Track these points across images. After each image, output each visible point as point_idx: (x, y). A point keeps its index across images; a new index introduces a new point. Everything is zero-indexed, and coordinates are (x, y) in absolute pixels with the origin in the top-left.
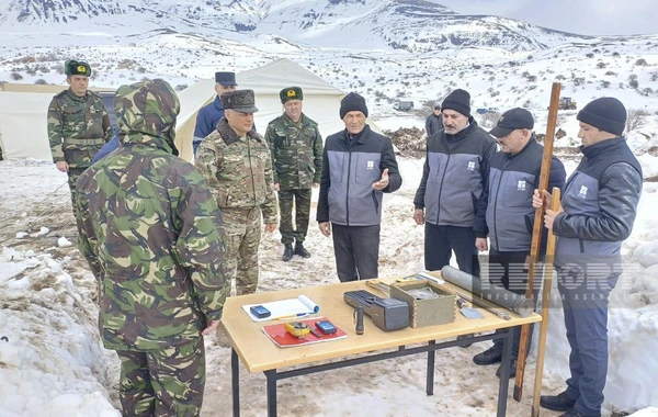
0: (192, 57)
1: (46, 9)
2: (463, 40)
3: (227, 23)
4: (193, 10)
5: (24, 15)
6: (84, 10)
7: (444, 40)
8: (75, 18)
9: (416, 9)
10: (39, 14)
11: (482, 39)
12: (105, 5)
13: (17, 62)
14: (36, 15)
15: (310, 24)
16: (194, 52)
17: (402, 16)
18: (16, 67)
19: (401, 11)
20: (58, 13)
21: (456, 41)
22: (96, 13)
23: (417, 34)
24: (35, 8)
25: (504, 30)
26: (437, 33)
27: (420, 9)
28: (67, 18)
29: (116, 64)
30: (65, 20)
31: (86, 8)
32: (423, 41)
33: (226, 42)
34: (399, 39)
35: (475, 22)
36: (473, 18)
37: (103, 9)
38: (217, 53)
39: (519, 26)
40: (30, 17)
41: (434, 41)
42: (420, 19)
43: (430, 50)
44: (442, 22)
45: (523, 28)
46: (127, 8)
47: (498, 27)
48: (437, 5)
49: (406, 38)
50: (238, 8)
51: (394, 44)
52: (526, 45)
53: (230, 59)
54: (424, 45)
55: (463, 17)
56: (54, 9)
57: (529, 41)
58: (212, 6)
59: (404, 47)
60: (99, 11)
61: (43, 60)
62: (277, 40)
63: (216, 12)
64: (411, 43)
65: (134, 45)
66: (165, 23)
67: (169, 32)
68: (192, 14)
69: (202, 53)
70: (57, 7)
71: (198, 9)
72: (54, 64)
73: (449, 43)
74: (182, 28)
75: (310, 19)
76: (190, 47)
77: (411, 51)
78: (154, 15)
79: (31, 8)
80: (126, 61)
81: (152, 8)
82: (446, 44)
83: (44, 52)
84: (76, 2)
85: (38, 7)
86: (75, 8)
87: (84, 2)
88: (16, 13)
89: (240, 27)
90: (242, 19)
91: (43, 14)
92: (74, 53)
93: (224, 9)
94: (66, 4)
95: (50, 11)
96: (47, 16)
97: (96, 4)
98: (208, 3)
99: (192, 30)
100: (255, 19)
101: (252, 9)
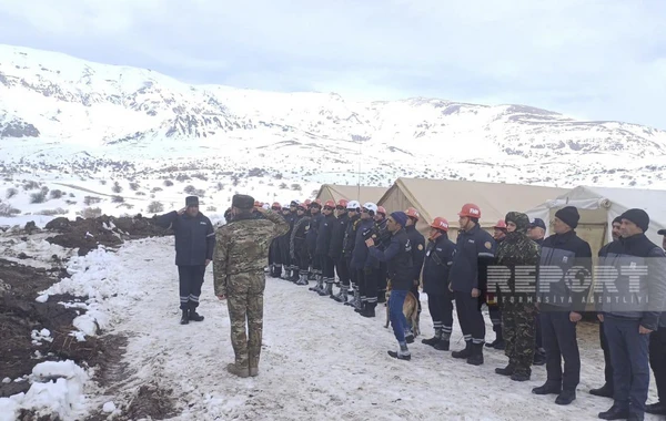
0: (314, 165)
1: (190, 126)
2: (583, 146)
3: (345, 134)
4: (314, 124)
5: (171, 131)
6: (221, 126)
7: (562, 145)
8: (213, 133)
9: (530, 117)
10: (184, 131)
11: (603, 145)
12: (239, 122)
13: (163, 171)
14: (181, 131)
15: (422, 134)
16: (316, 160)
17: (516, 124)
18: (162, 175)
19: (515, 119)
20: (200, 129)
21: (575, 147)
22: (231, 129)
23: (532, 140)
24: (181, 126)
25: (628, 135)
26: (555, 139)
27: (535, 117)
28: (207, 133)
29: (247, 172)
30: (205, 135)
31: (223, 124)
32: (539, 147)
33: (344, 151)
34: (514, 146)
35: (597, 127)
36: (593, 124)
37: (238, 126)
38: (337, 161)
39: (645, 131)
40: (177, 133)
41: (551, 146)
42: (535, 126)
43: (546, 156)
44: (559, 128)
45: (649, 133)
46: (257, 124)
47: (622, 132)
48: (552, 113)
49: (521, 145)
50: (355, 121)
51: (508, 151)
52: (654, 149)
53: (348, 166)
54: (540, 151)
55: (582, 123)
56: (196, 126)
57: (657, 146)
58: (331, 121)
59: (518, 153)
60: (234, 126)
61: (185, 169)
62: (392, 149)
63: (335, 125)
64: (525, 149)
65: (263, 155)
66: (290, 136)
67: (293, 143)
68: (313, 127)
69: (323, 161)
70: (199, 124)
71: (320, 123)
72: (194, 172)
73: (567, 148)
74: (305, 140)
75: (423, 129)
76: (313, 156)
77: (526, 157)
78: (281, 129)
79: (178, 126)
80: (256, 169)
82: (564, 150)
83: (186, 162)
84: (216, 119)
85: (184, 124)
86: (214, 124)
87: (222, 119)
88: (166, 130)
89: (357, 138)
90: (359, 131)
91: (187, 130)
92: (211, 163)
93: (343, 123)
94: (207, 121)
95: (193, 127)
96: (190, 132)
97: (232, 120)
98: (328, 118)
99: (313, 141)
100: (370, 131)
101: (368, 122)
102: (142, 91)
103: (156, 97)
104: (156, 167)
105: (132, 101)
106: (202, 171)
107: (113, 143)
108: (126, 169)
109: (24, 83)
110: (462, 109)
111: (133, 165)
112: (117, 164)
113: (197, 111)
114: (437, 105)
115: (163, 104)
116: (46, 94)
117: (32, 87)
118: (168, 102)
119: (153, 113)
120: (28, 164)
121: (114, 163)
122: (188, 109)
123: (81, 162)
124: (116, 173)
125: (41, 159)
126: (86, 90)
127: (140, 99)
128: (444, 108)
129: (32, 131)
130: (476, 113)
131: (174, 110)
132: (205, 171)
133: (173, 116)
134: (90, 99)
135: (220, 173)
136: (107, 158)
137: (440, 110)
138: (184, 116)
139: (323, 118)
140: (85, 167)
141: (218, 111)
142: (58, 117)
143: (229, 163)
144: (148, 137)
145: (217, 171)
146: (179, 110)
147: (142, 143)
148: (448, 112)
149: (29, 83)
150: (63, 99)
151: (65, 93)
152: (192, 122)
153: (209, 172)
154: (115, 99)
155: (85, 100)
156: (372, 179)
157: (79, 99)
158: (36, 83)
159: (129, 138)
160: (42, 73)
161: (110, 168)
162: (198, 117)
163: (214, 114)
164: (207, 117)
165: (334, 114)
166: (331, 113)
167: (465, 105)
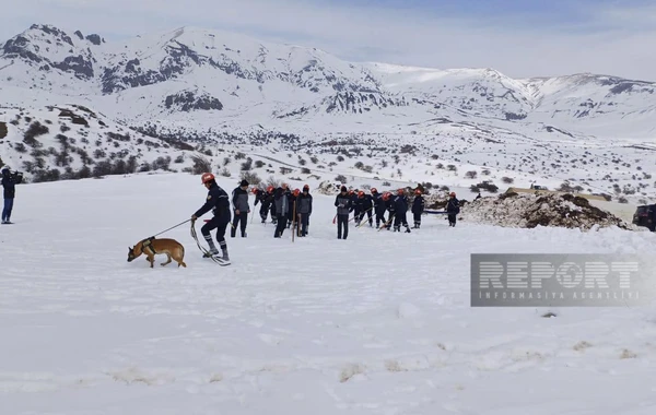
0: (463, 145)
1: (348, 103)
3: (498, 112)
4: (466, 101)
5: (332, 107)
6: (376, 103)
8: (368, 110)
10: (342, 107)
12: (393, 99)
13: (325, 144)
14: (339, 107)
15: (585, 113)
16: (467, 139)
18: (324, 148)
20: (357, 107)
22: (385, 105)
24: (340, 103)
28: (362, 109)
29: (399, 149)
30: (360, 111)
31: (378, 101)
33: (497, 130)
37: (392, 103)
38: (489, 141)
40: (336, 109)
46: (410, 101)
50: (510, 98)
53: (500, 146)
56: (354, 103)
58: (485, 98)
60: (388, 103)
61: (344, 143)
62: (549, 129)
63: (489, 103)
65: (415, 133)
66: (442, 113)
67: (445, 121)
68: (466, 105)
69: (474, 140)
70: (356, 101)
71: (472, 100)
72: (352, 147)
74: (457, 118)
75: (587, 108)
76: (464, 135)
78: (433, 106)
79: (337, 102)
80: (408, 146)
81: (430, 100)
83: (344, 137)
84: (371, 96)
85: (343, 101)
86: (370, 101)
87: (377, 96)
88: (326, 106)
89: (510, 116)
90: (514, 108)
91: (345, 107)
92: (366, 138)
93: (497, 100)
94: (364, 98)
95: (351, 104)
96: (348, 108)
97: (387, 97)
98: (482, 95)
99: (464, 119)
100: (526, 109)
101: (525, 99)
102: (307, 69)
103: (319, 74)
104: (319, 140)
105: (298, 78)
106: (358, 146)
107: (281, 117)
108: (292, 142)
109: (212, 62)
110: (635, 87)
111: (298, 138)
112: (285, 137)
113: (354, 88)
114: (605, 83)
115: (326, 82)
116: (228, 72)
117: (218, 65)
118: (329, 79)
119: (315, 90)
120: (215, 134)
121: (282, 136)
122: (347, 86)
123: (256, 134)
124: (284, 145)
125: (224, 130)
126: (260, 69)
127: (305, 76)
128: (613, 86)
129: (217, 105)
130: (652, 92)
131: (334, 87)
132: (362, 146)
133: (334, 93)
134: (264, 77)
135: (375, 149)
136: (276, 132)
137: (608, 87)
138: (343, 93)
139: (476, 96)
140: (259, 139)
141: (373, 87)
142: (237, 92)
143: (383, 139)
144: (311, 111)
145: (372, 147)
146: (339, 87)
147: (305, 117)
148: (617, 90)
149: (216, 61)
150: (242, 76)
151: (243, 70)
152: (350, 99)
153: (365, 147)
154: (283, 76)
155: (259, 78)
156: (525, 160)
157: (254, 76)
158: (221, 62)
159: (295, 113)
160: (225, 52)
161: (279, 140)
162: (356, 94)
163: (370, 91)
164: (363, 94)
165: (489, 91)
166: (486, 89)
167: (638, 82)
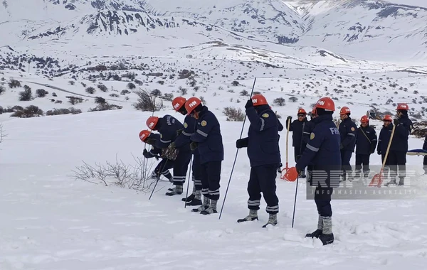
0: (245, 69)
1: (111, 23)
3: (270, 35)
4: (238, 23)
5: (93, 27)
6: (143, 24)
8: (135, 31)
10: (105, 27)
12: (161, 20)
13: (92, 69)
14: (102, 27)
15: (355, 37)
16: (246, 64)
18: (92, 74)
20: (121, 26)
22: (153, 26)
24: (102, 21)
28: (128, 31)
29: (177, 74)
30: (126, 32)
31: (145, 22)
33: (273, 55)
37: (160, 24)
38: (268, 65)
40: (98, 30)
46: (180, 22)
50: (282, 21)
53: (280, 71)
56: (118, 23)
58: (256, 20)
60: (156, 24)
61: (114, 68)
62: (322, 53)
63: (260, 25)
65: (191, 57)
66: (214, 35)
67: (220, 44)
68: (237, 27)
70: (121, 21)
71: (244, 22)
72: (124, 72)
74: (231, 42)
75: (356, 32)
76: (242, 59)
78: (204, 28)
79: (99, 22)
80: (185, 71)
81: (200, 21)
83: (112, 61)
84: (138, 16)
85: (105, 21)
86: (136, 21)
87: (143, 16)
88: (86, 26)
89: (283, 40)
90: (285, 31)
91: (108, 27)
92: (138, 63)
93: (268, 23)
94: (129, 17)
95: (115, 24)
96: (111, 29)
97: (155, 18)
98: (254, 17)
99: (238, 42)
100: (298, 32)
101: (295, 22)
104: (82, 64)
106: (132, 71)
107: (34, 38)
108: (50, 66)
110: (400, 11)
111: (56, 62)
112: (41, 60)
113: (117, 6)
114: (372, 6)
119: (72, 7)
121: (38, 59)
122: (108, 4)
123: (5, 57)
124: (41, 70)
128: (380, 10)
130: (415, 16)
131: (93, 4)
132: (136, 72)
133: (94, 11)
135: (150, 74)
136: (29, 55)
137: (375, 11)
138: (105, 11)
139: (247, 17)
140: (9, 62)
141: (137, 6)
143: (157, 64)
144: (69, 32)
145: (147, 72)
146: (98, 4)
147: (63, 38)
148: (384, 14)
152: (114, 19)
153: (139, 72)
156: (308, 86)
159: (50, 33)
161: (34, 64)
162: (120, 13)
163: (134, 10)
164: (129, 13)
165: (260, 13)
166: (256, 11)
167: (403, 6)
